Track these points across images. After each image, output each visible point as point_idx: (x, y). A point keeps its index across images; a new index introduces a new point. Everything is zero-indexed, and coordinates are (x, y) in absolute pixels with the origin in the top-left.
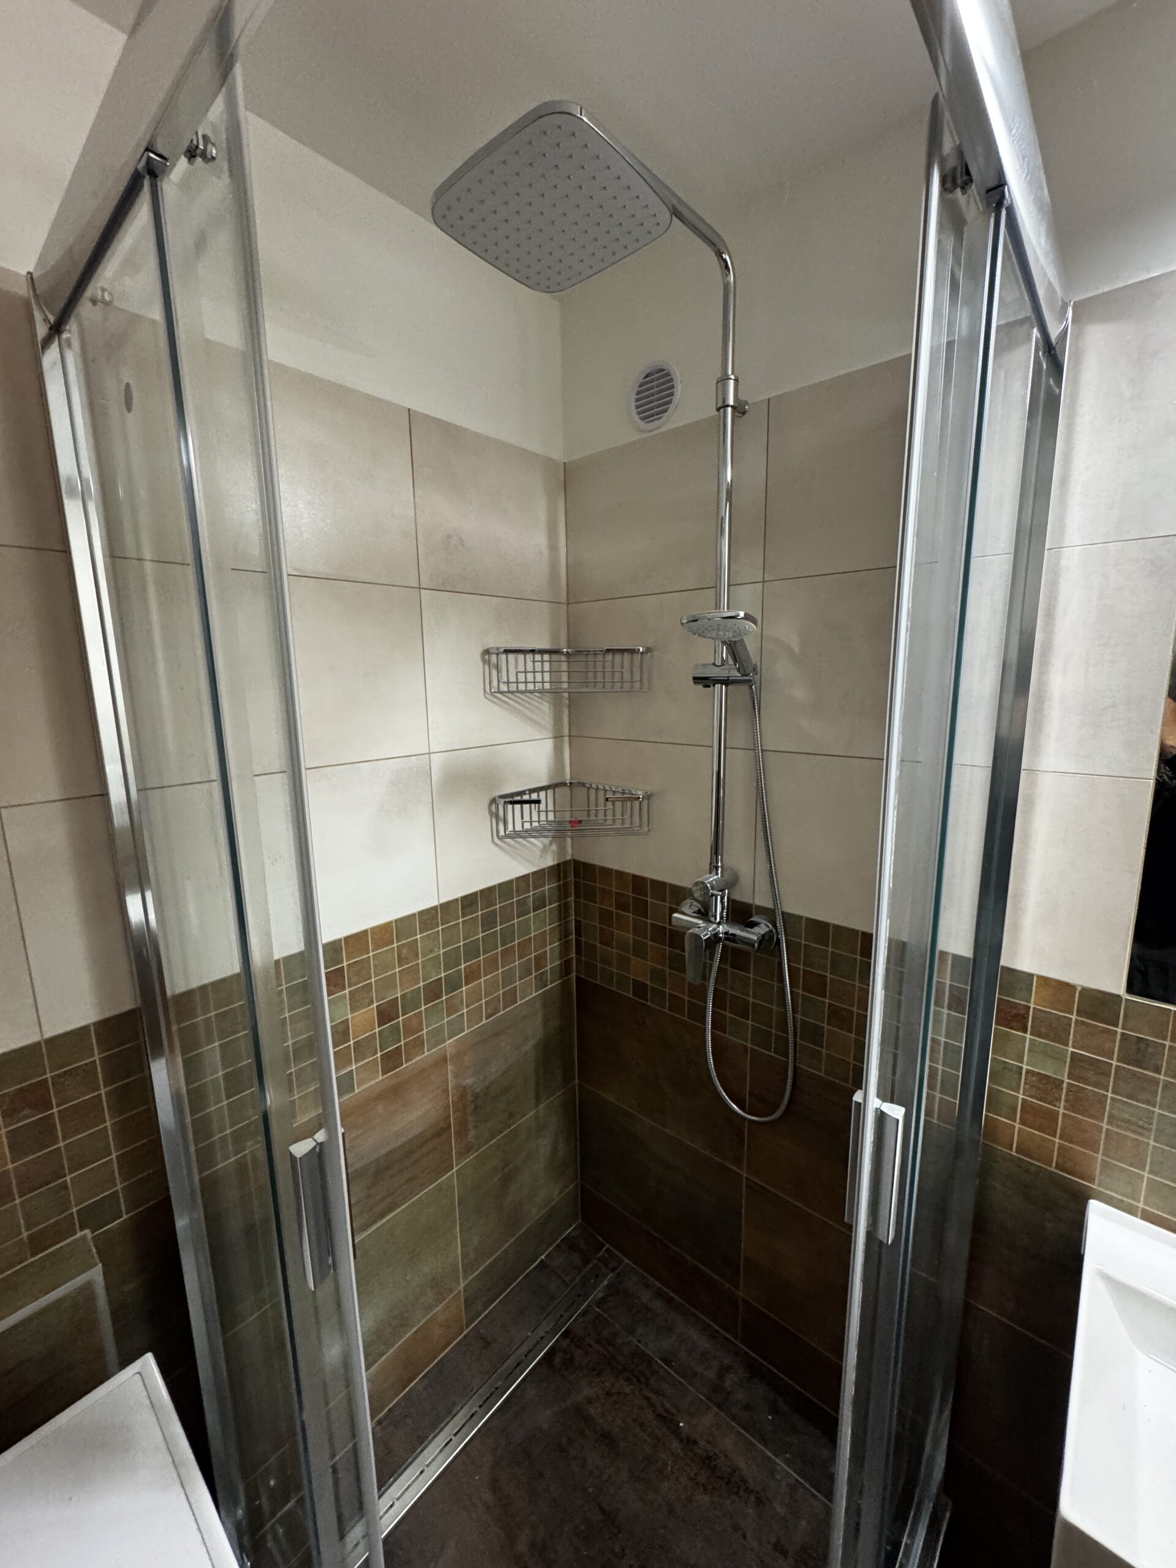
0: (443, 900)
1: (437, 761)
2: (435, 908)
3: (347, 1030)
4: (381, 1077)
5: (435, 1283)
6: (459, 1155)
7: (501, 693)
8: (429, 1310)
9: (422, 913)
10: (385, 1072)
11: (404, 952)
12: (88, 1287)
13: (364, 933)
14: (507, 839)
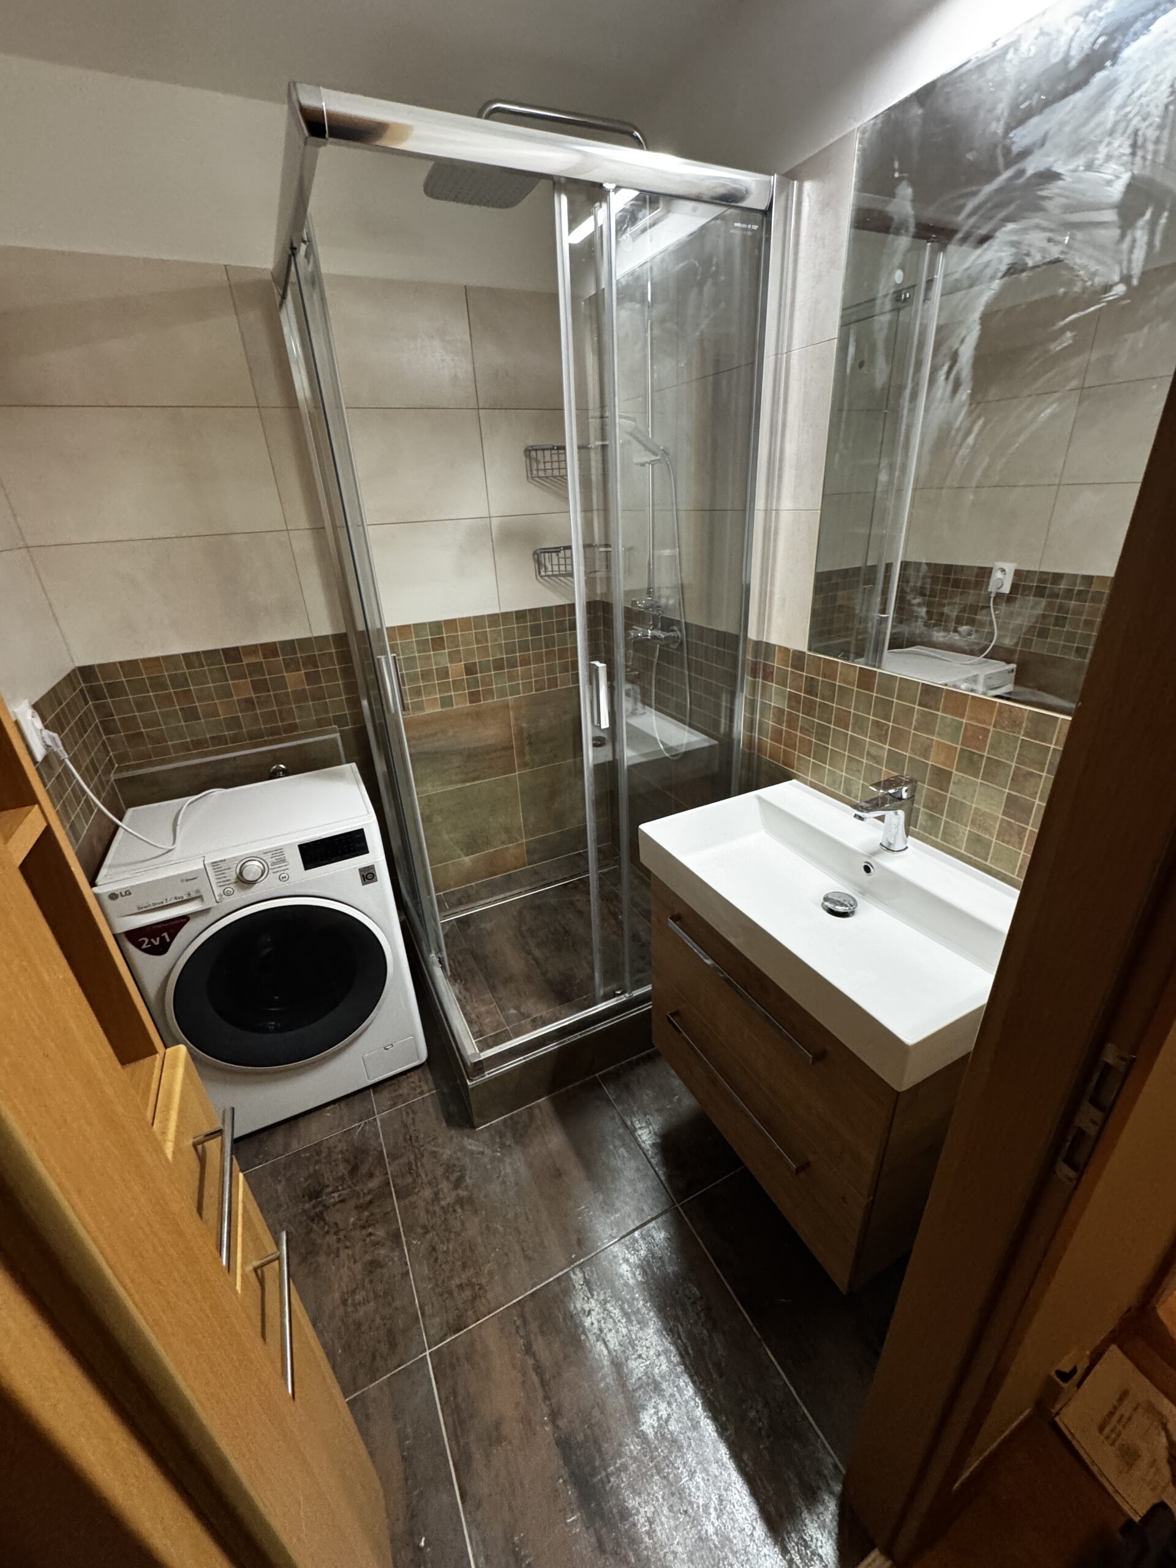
0: (503, 610)
1: (495, 522)
2: (497, 615)
3: (448, 672)
4: (468, 705)
5: (507, 830)
6: (520, 766)
7: (540, 478)
8: (504, 843)
9: (489, 616)
10: (471, 702)
11: (479, 636)
12: (334, 740)
13: (455, 620)
14: (546, 578)
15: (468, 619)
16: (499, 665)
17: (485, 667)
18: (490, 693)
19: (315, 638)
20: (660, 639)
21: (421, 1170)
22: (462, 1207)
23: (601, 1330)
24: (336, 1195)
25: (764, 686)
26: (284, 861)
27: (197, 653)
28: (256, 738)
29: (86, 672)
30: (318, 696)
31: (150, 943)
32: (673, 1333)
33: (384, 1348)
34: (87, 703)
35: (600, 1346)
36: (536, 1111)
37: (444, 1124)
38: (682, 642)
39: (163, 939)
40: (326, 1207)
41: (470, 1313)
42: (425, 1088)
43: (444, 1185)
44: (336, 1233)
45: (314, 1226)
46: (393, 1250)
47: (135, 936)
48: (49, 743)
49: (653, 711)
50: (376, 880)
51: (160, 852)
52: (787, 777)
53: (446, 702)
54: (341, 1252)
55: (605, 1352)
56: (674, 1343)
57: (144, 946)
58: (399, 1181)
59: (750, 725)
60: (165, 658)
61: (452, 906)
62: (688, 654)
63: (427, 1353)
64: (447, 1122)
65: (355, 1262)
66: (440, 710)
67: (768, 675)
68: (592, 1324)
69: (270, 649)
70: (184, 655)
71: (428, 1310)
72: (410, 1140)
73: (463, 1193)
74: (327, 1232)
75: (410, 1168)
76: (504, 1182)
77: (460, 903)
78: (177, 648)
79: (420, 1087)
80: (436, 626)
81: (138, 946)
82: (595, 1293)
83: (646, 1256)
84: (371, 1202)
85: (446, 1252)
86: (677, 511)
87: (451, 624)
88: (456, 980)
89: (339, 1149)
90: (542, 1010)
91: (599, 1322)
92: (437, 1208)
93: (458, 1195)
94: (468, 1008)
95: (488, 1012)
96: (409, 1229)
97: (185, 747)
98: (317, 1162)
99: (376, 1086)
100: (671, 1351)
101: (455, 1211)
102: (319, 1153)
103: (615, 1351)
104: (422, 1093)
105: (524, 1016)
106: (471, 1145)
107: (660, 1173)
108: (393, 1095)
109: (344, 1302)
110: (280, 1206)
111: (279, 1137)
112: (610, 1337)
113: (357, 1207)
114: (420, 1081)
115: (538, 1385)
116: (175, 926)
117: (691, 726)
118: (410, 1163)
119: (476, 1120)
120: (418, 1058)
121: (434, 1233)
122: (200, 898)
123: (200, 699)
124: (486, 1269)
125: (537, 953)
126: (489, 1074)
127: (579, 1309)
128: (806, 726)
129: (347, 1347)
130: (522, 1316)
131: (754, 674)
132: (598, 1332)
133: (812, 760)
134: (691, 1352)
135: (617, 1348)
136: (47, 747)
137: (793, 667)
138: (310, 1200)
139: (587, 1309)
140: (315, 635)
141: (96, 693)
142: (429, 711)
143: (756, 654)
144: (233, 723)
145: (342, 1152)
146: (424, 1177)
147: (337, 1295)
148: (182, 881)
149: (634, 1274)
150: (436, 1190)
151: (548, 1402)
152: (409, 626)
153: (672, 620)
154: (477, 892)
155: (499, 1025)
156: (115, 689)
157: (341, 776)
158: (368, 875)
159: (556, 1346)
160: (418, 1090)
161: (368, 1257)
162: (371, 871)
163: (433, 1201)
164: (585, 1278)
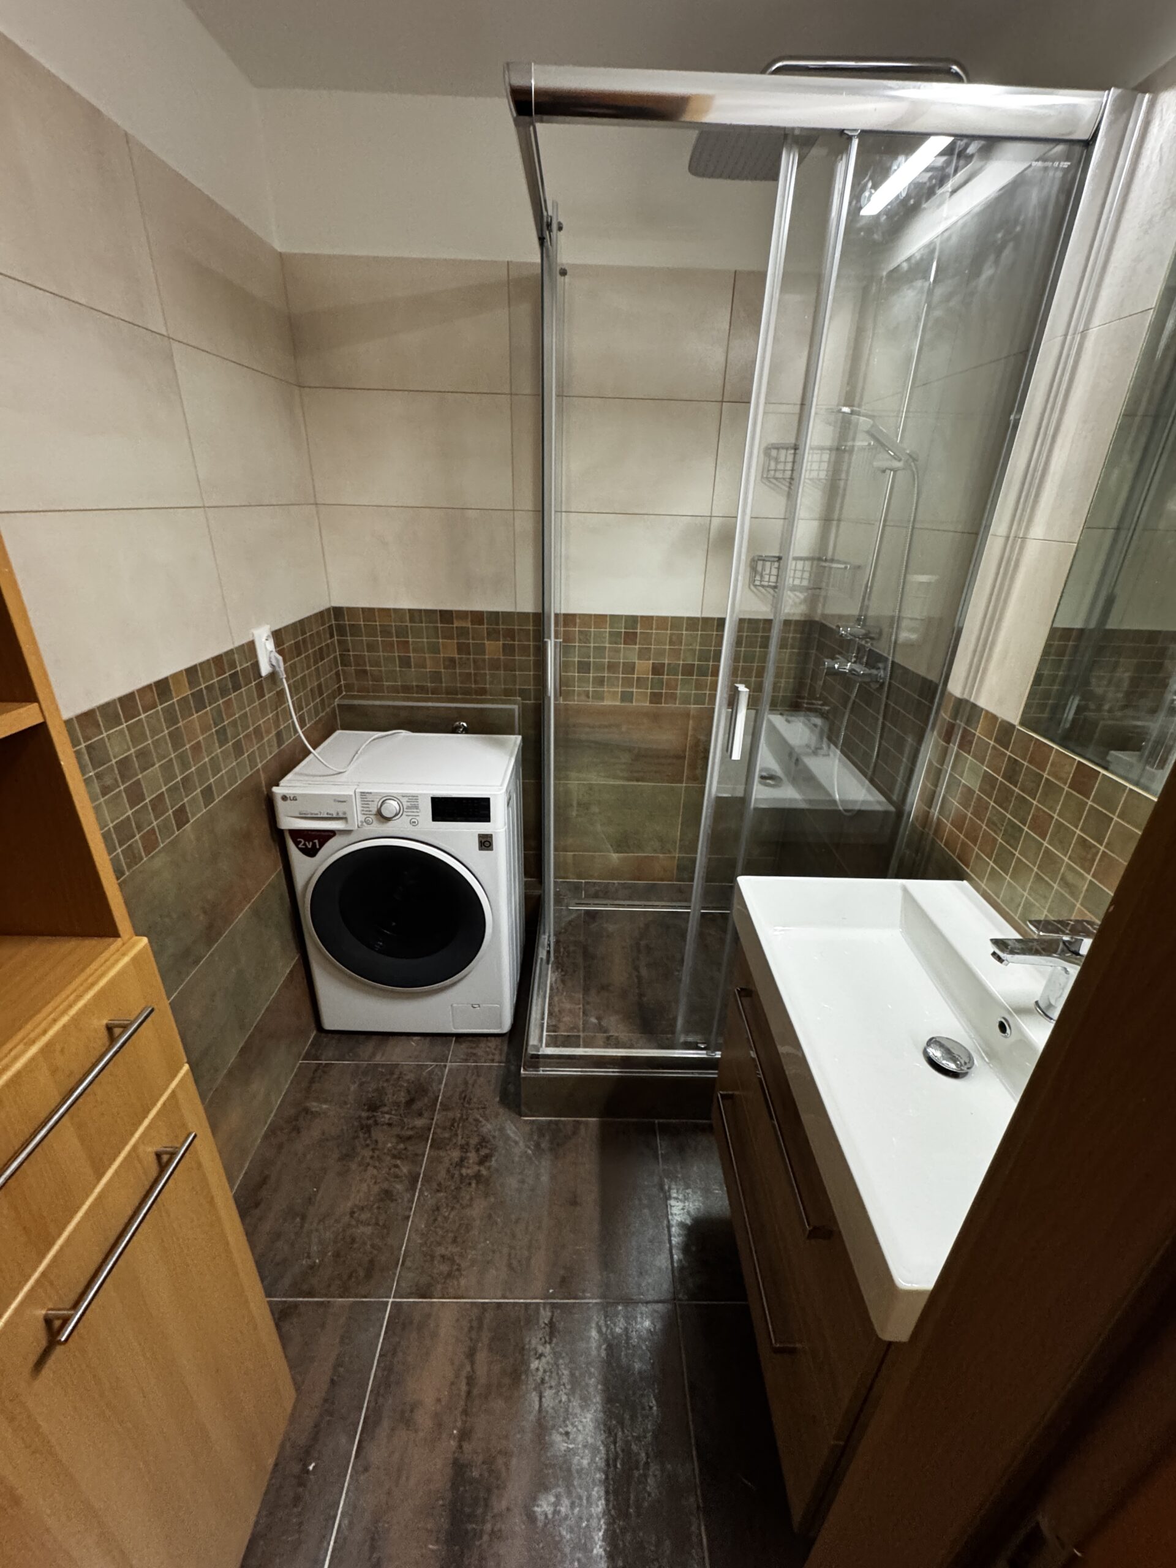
0: (705, 615)
1: (716, 522)
2: (698, 619)
3: (634, 667)
4: (648, 704)
5: (661, 840)
6: (688, 778)
7: (776, 479)
8: (655, 851)
9: (689, 619)
10: (651, 702)
11: (674, 638)
12: (513, 710)
13: (652, 617)
14: (761, 588)
15: (664, 619)
16: (688, 670)
17: (673, 670)
18: (673, 697)
19: (519, 613)
20: (859, 675)
21: (459, 1132)
22: (478, 1183)
23: (543, 1381)
24: (387, 1116)
25: (957, 755)
26: (417, 807)
27: (420, 611)
28: (452, 694)
29: (338, 612)
30: (510, 667)
31: (305, 844)
32: (610, 1433)
33: (362, 1273)
34: (332, 636)
35: (534, 1396)
36: (582, 1130)
37: (498, 1099)
38: (882, 685)
39: (314, 844)
40: (376, 1123)
41: (439, 1287)
42: (497, 1058)
43: (472, 1156)
44: (373, 1150)
45: (361, 1135)
46: (407, 1190)
47: (297, 834)
48: (274, 663)
49: (838, 752)
50: (492, 850)
51: (331, 772)
52: (957, 874)
53: (626, 697)
54: (369, 1168)
55: (537, 1407)
56: (607, 1446)
57: (300, 846)
58: (439, 1131)
59: (929, 799)
60: (395, 610)
61: (587, 896)
62: (887, 698)
63: (391, 1300)
64: (501, 1097)
65: (375, 1183)
66: (618, 703)
67: (966, 743)
68: (537, 1369)
69: (478, 617)
70: (410, 610)
71: (408, 1263)
72: (465, 1099)
73: (484, 1172)
74: (368, 1145)
75: (452, 1125)
76: (523, 1182)
77: (596, 896)
78: (406, 603)
79: (493, 1054)
80: (632, 620)
81: (297, 844)
82: (555, 1340)
83: (621, 1335)
84: (409, 1138)
85: (446, 1218)
86: (913, 528)
87: (647, 620)
88: (557, 968)
89: (407, 1078)
90: (619, 1030)
91: (545, 1371)
92: (457, 1173)
93: (479, 1171)
94: (556, 999)
95: (570, 1011)
96: (427, 1180)
97: (395, 689)
98: (387, 1080)
99: (459, 1037)
100: (599, 1451)
101: (470, 1184)
102: (392, 1073)
103: (547, 1412)
104: (493, 1061)
105: (602, 1029)
106: (511, 1130)
107: (675, 1257)
108: (470, 1051)
109: (352, 1213)
110: (346, 1103)
111: (370, 1045)
112: (548, 1393)
113: (398, 1136)
114: (495, 1049)
115: (463, 1394)
116: (325, 836)
117: (872, 781)
118: (454, 1119)
119: (524, 1109)
120: (501, 1028)
121: (445, 1194)
122: (344, 819)
123: (415, 651)
124: (471, 1254)
125: (644, 972)
126: (543, 1072)
127: (533, 1346)
128: (995, 818)
129: (337, 1255)
130: (480, 1320)
131: (948, 737)
132: (539, 1381)
133: (991, 863)
134: (619, 1466)
135: (551, 1411)
136: (273, 666)
137: (996, 741)
138: (368, 1110)
139: (540, 1351)
140: (519, 610)
141: (341, 630)
142: (607, 702)
143: (956, 714)
144: (436, 677)
145: (408, 1081)
146: (460, 1137)
147: (349, 1204)
148: (335, 800)
149: (600, 1346)
150: (464, 1155)
151: (464, 1418)
152: (606, 616)
153: (881, 656)
154: (617, 891)
155: (575, 1028)
156: (355, 630)
157: (501, 745)
158: (486, 842)
159: (496, 1368)
160: (491, 1057)
161: (385, 1185)
162: (489, 839)
163: (457, 1164)
164: (551, 1319)
